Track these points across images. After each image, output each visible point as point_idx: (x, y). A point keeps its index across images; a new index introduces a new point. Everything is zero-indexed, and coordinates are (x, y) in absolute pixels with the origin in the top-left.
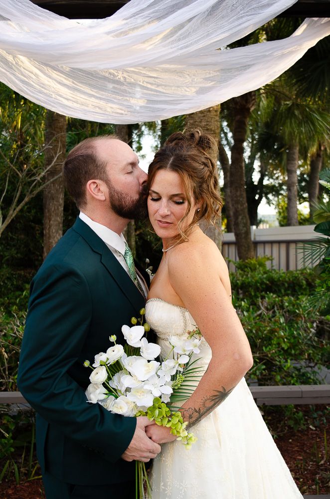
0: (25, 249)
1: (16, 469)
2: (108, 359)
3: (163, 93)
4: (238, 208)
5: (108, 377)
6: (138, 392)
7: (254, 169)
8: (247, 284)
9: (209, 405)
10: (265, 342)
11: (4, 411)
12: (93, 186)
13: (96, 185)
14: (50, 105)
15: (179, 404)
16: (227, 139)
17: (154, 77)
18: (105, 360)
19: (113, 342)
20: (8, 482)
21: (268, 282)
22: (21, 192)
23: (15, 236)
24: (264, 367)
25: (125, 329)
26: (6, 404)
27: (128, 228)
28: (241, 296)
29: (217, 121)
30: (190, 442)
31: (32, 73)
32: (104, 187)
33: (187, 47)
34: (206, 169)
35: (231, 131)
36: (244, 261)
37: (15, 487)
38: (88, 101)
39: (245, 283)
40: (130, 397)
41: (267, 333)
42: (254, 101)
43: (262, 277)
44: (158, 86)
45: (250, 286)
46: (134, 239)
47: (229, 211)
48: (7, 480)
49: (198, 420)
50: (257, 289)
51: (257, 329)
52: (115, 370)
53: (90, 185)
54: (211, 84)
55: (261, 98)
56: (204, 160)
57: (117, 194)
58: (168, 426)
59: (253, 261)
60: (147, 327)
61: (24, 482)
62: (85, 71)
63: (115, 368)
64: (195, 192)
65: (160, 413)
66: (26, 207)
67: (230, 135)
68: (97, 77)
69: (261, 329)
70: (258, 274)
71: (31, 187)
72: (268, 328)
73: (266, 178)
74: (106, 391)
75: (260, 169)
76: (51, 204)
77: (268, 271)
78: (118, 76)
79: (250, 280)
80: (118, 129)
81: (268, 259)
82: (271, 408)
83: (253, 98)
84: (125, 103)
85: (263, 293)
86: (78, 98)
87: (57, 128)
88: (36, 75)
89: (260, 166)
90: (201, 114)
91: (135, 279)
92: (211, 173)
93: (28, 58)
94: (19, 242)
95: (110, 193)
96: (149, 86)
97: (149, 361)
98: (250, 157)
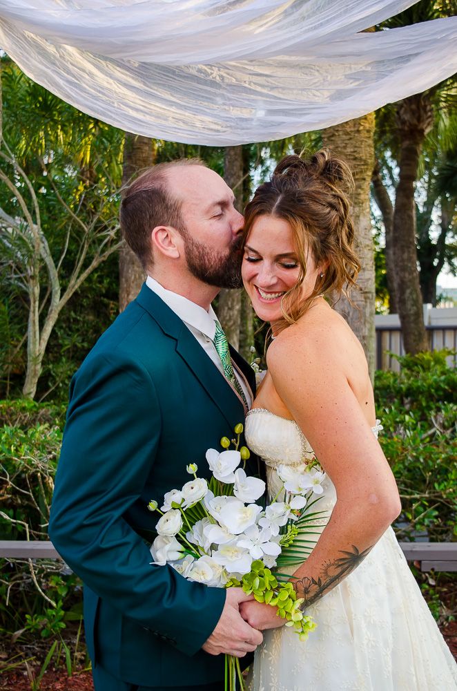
0: (94, 335)
1: (68, 654)
2: (184, 500)
3: (280, 99)
4: (405, 277)
5: (183, 525)
6: (228, 551)
7: (432, 221)
8: (415, 389)
9: (334, 572)
10: (438, 477)
11: (52, 569)
12: (161, 236)
13: (166, 234)
14: (111, 117)
15: (290, 571)
16: (391, 178)
17: (266, 76)
18: (179, 501)
19: (193, 475)
20: (56, 672)
21: (446, 387)
22: (87, 253)
23: (80, 316)
24: (436, 513)
25: (211, 455)
26: (55, 560)
27: (242, 306)
28: (407, 407)
29: (369, 146)
30: (306, 629)
31: (84, 71)
32: (177, 239)
33: (315, 28)
34: (334, 213)
35: (399, 165)
36: (412, 355)
37: (66, 679)
38: (166, 112)
39: (413, 388)
40: (216, 559)
41: (442, 462)
42: (430, 120)
43: (438, 380)
44: (272, 88)
45: (422, 393)
46: (252, 322)
47: (392, 282)
48: (54, 669)
49: (318, 595)
50: (430, 397)
51: (426, 457)
52: (195, 516)
53: (156, 233)
54: (354, 84)
55: (440, 115)
56: (330, 199)
57: (198, 248)
58: (273, 604)
59: (427, 356)
60: (245, 452)
61: (78, 673)
62: (163, 67)
63: (195, 514)
64: (315, 250)
65: (262, 584)
66: (96, 275)
67: (396, 171)
68: (180, 76)
69: (432, 456)
70: (433, 375)
71: (102, 246)
72: (443, 456)
73: (450, 234)
74: (181, 548)
75: (440, 221)
76: (130, 271)
77: (448, 370)
78: (212, 74)
79: (419, 384)
80: (229, 162)
81: (449, 353)
82: (448, 574)
83: (429, 114)
84: (222, 114)
85: (440, 403)
86: (152, 107)
87: (139, 160)
88: (90, 74)
89: (441, 217)
90: (346, 135)
91: (231, 376)
92: (342, 219)
93: (78, 48)
94: (85, 325)
95: (187, 247)
96: (259, 89)
97: (246, 505)
98: (425, 204)
